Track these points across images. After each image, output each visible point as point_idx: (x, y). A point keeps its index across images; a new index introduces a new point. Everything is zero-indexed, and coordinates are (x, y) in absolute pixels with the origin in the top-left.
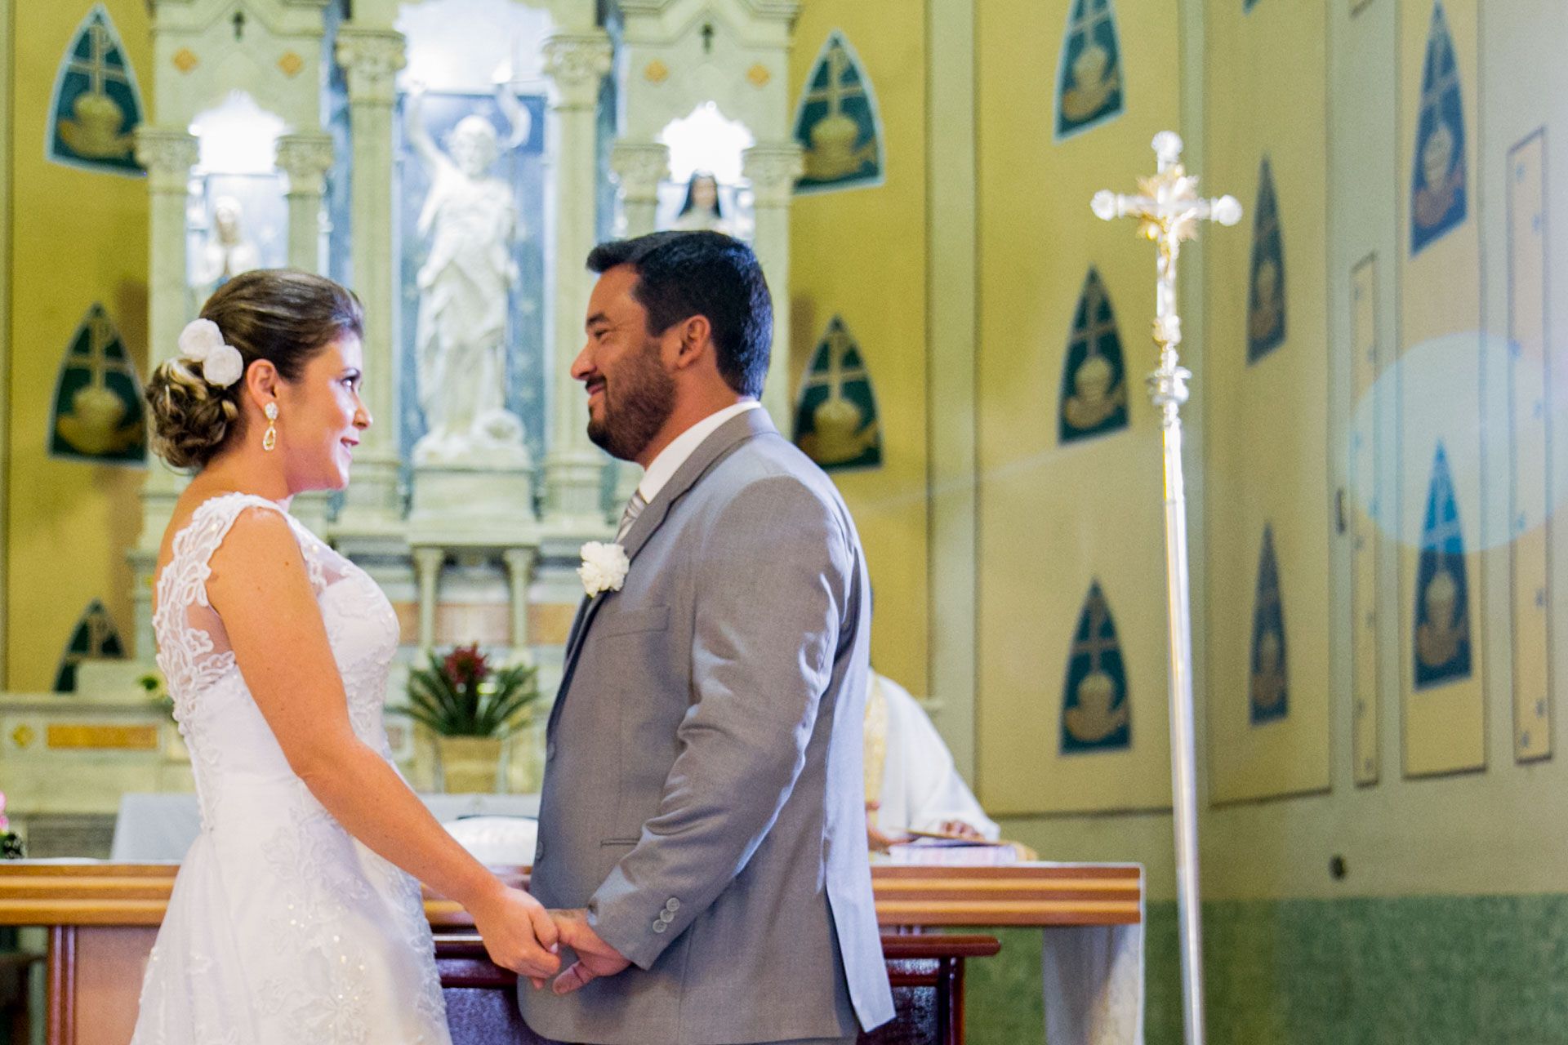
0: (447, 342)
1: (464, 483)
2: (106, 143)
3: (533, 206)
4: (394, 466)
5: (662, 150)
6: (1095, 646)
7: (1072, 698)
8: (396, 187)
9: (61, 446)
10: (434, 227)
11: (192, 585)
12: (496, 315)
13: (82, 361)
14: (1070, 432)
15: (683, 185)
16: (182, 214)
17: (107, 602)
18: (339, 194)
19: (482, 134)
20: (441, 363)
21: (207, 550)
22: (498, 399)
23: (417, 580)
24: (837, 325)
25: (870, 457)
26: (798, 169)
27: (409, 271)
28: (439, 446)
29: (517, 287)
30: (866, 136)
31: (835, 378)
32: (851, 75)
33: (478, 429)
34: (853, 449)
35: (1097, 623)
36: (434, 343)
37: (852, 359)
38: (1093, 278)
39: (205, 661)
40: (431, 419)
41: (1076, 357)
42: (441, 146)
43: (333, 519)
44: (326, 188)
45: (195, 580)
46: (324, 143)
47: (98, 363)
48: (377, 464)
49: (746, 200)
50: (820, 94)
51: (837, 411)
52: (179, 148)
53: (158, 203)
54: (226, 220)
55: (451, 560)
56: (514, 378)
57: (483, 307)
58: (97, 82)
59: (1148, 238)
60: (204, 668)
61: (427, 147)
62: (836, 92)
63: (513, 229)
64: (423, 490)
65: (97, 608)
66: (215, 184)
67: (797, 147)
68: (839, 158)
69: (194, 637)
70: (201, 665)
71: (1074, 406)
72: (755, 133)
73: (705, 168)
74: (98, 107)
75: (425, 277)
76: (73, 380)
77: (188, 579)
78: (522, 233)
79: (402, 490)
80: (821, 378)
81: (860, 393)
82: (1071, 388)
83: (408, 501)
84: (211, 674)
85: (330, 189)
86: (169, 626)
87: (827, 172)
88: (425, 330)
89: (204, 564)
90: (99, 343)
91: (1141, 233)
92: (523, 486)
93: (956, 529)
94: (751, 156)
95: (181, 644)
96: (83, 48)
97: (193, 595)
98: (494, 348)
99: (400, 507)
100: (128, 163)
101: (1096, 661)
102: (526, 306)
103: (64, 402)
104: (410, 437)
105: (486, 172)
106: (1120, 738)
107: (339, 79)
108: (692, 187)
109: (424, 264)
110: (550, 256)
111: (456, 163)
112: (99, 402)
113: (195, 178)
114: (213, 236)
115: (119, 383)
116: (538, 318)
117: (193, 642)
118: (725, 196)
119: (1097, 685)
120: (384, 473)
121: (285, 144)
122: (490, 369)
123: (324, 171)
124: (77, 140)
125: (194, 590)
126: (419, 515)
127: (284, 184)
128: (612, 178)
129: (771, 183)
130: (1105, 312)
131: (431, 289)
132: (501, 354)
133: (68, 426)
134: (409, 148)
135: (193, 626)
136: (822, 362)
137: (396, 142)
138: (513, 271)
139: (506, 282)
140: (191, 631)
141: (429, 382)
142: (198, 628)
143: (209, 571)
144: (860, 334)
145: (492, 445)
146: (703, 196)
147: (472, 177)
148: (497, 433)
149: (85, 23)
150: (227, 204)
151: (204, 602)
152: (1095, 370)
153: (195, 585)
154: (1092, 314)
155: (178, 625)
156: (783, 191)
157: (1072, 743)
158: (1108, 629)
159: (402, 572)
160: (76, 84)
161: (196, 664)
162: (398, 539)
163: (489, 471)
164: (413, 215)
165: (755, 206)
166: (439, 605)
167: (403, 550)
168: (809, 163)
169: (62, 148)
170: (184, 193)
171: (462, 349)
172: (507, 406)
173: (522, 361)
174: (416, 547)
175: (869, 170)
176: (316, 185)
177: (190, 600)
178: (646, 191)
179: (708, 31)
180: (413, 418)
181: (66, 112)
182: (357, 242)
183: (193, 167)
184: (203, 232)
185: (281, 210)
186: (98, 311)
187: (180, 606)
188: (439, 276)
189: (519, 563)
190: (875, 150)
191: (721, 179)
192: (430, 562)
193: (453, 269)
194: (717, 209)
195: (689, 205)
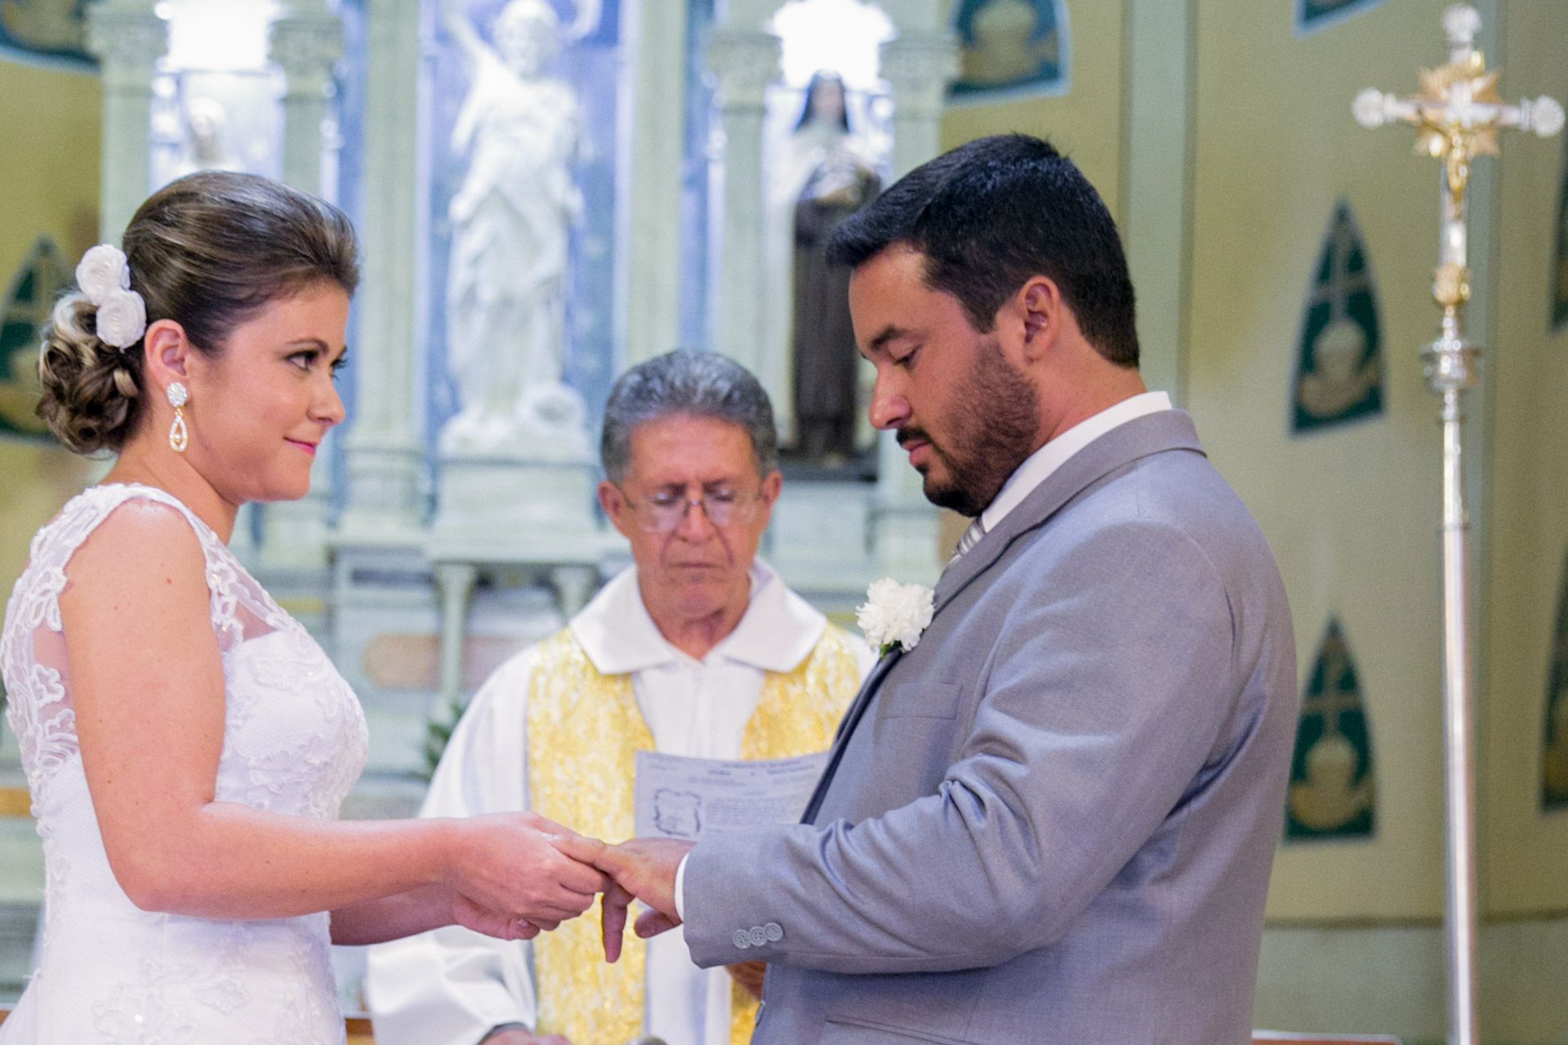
0: (488, 294)
1: (505, 480)
2: (56, 29)
3: (603, 116)
4: (412, 454)
5: (772, 44)
6: (1332, 703)
8: (425, 89)
10: (473, 143)
11: (42, 599)
12: (552, 258)
13: (24, 312)
14: (1305, 420)
15: (799, 90)
16: (144, 120)
18: (351, 97)
19: (538, 21)
20: (479, 322)
21: (66, 548)
22: (553, 369)
23: (439, 605)
26: (951, 67)
27: (440, 198)
28: (475, 429)
29: (580, 222)
33: (525, 409)
35: (1333, 674)
36: (471, 295)
38: (1342, 216)
39: (54, 718)
40: (466, 394)
42: (485, 34)
43: (332, 524)
44: (335, 90)
45: (45, 592)
46: (331, 29)
48: (392, 452)
49: (883, 109)
52: (144, 35)
53: (114, 106)
54: (203, 132)
55: (485, 581)
56: (575, 344)
57: (534, 248)
59: (1429, 154)
60: (52, 729)
61: (466, 35)
63: (576, 147)
64: (452, 486)
66: (194, 83)
67: (950, 37)
68: (1007, 56)
69: (40, 675)
70: (49, 723)
71: (1312, 386)
72: (896, 19)
73: (829, 66)
75: (460, 208)
77: (39, 590)
78: (588, 151)
79: (425, 487)
82: (1308, 362)
83: (433, 502)
84: (60, 740)
85: (340, 90)
86: (12, 662)
87: (990, 73)
88: (460, 277)
89: (59, 571)
91: (1420, 147)
92: (581, 485)
94: (890, 52)
95: (26, 686)
97: (42, 614)
98: (548, 303)
99: (422, 508)
100: (79, 56)
101: (1331, 722)
102: (592, 248)
104: (439, 415)
105: (542, 70)
106: (1361, 825)
108: (812, 93)
109: (458, 190)
110: (624, 181)
111: (503, 57)
113: (163, 75)
114: (188, 151)
116: (606, 265)
117: (40, 686)
118: (855, 104)
119: (1333, 754)
120: (402, 465)
121: (281, 31)
122: (543, 329)
123: (330, 66)
124: (25, 26)
125: (45, 605)
126: (449, 520)
127: (278, 84)
128: (706, 79)
129: (915, 86)
130: (1357, 262)
131: (467, 224)
132: (557, 310)
133: (6, 396)
134: (444, 37)
135: (39, 660)
137: (426, 30)
138: (575, 201)
139: (565, 216)
140: (38, 666)
141: (464, 345)
142: (47, 665)
143: (64, 579)
145: (543, 429)
146: (827, 104)
147: (525, 76)
148: (550, 414)
150: (205, 110)
151: (56, 626)
152: (1341, 338)
153: (45, 599)
154: (1339, 266)
155: (22, 660)
156: (931, 99)
158: (1349, 681)
159: (420, 594)
161: (42, 720)
162: (415, 551)
163: (538, 464)
164: (444, 125)
165: (896, 118)
166: (468, 639)
167: (420, 565)
168: (967, 62)
169: (5, 37)
170: (148, 94)
171: (506, 303)
172: (565, 378)
173: (585, 320)
174: (442, 563)
175: (1049, 72)
176: (322, 85)
177: (37, 622)
178: (751, 96)
180: (443, 393)
182: (373, 162)
183: (160, 61)
184: (174, 147)
185: (273, 118)
186: (45, 249)
187: (26, 631)
188: (480, 208)
189: (572, 584)
190: (1056, 47)
191: (852, 81)
192: (457, 582)
193: (497, 198)
194: (843, 122)
195: (808, 116)
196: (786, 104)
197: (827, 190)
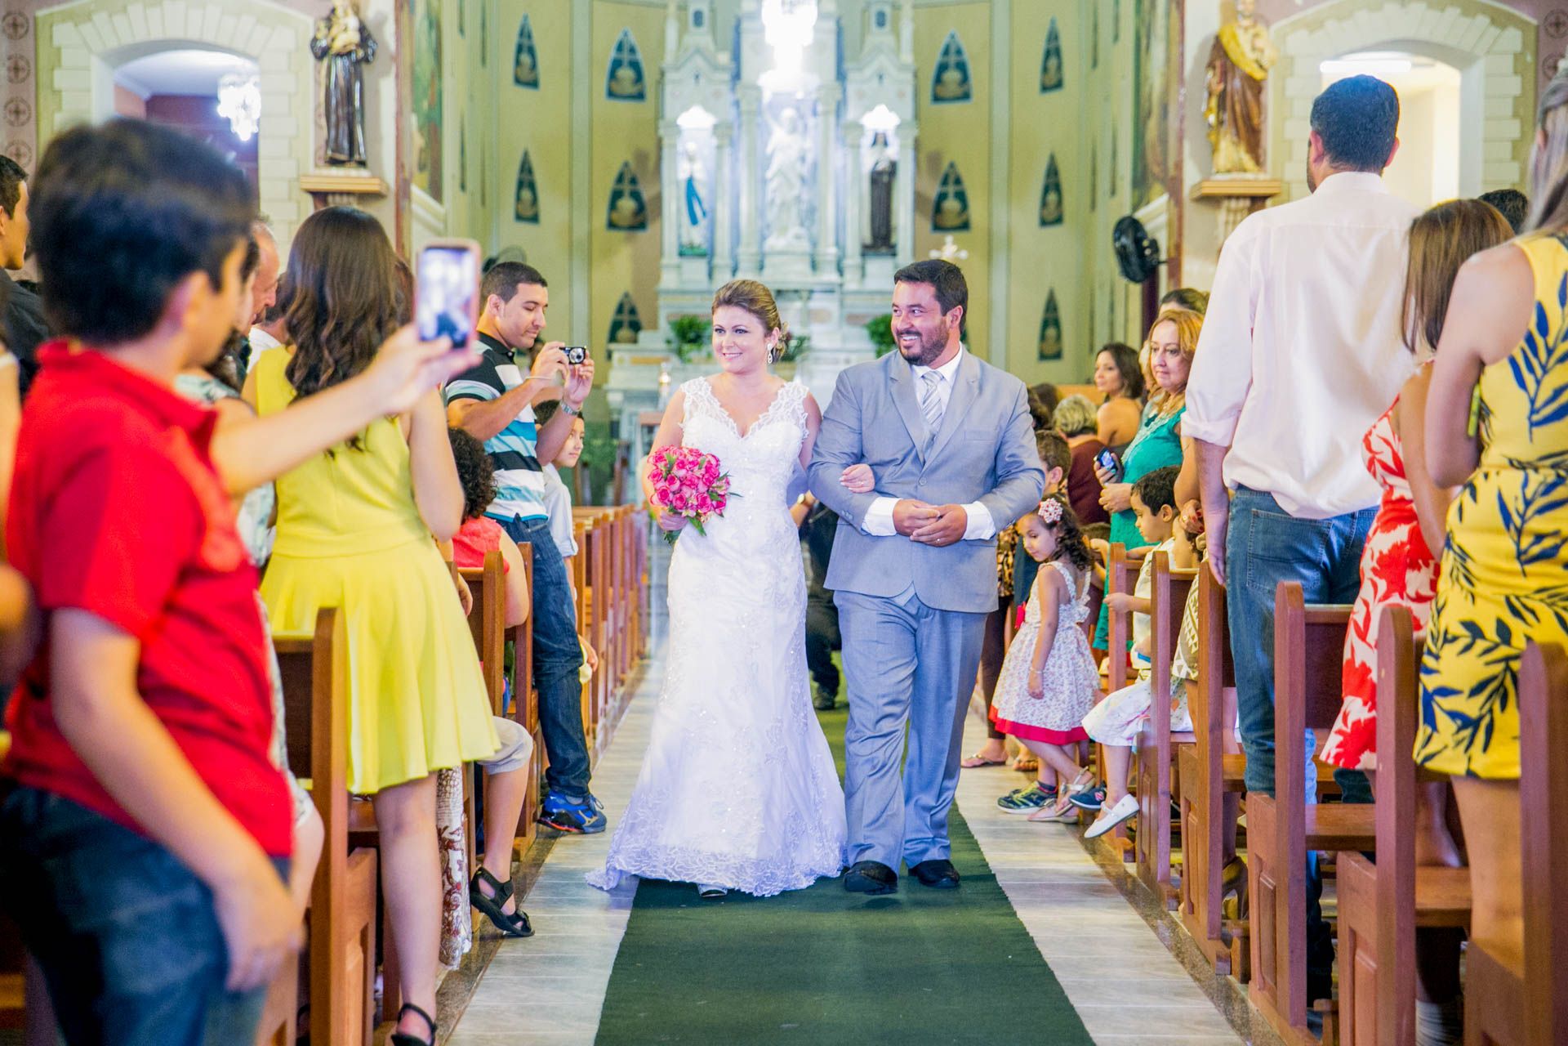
0: (778, 201)
2: (629, 88)
6: (1051, 317)
7: (1043, 338)
9: (612, 225)
10: (772, 155)
12: (797, 189)
13: (620, 187)
14: (1044, 223)
15: (871, 138)
17: (631, 293)
19: (793, 117)
20: (775, 209)
22: (797, 223)
24: (952, 165)
25: (965, 226)
28: (774, 242)
29: (806, 176)
30: (965, 79)
31: (951, 189)
32: (959, 52)
33: (790, 236)
34: (957, 222)
35: (1052, 307)
36: (773, 201)
37: (958, 181)
38: (1052, 158)
40: (772, 231)
41: (1046, 190)
46: (730, 126)
47: (626, 187)
50: (946, 59)
51: (951, 204)
54: (691, 154)
58: (626, 62)
61: (770, 120)
62: (953, 59)
64: (768, 261)
65: (626, 295)
68: (953, 89)
71: (1045, 213)
73: (881, 129)
74: (626, 73)
75: (769, 174)
76: (616, 195)
79: (760, 262)
80: (945, 189)
81: (961, 196)
82: (1044, 204)
83: (762, 266)
85: (731, 144)
87: (947, 95)
88: (769, 196)
90: (627, 178)
92: (807, 260)
93: (1000, 259)
94: (899, 127)
96: (620, 48)
98: (796, 203)
99: (759, 269)
100: (640, 96)
101: (1051, 323)
103: (613, 206)
105: (793, 131)
106: (1058, 356)
107: (737, 104)
108: (875, 137)
109: (768, 169)
112: (627, 205)
115: (636, 196)
119: (1051, 332)
121: (716, 127)
122: (794, 211)
123: (729, 137)
124: (616, 88)
126: (767, 271)
127: (714, 142)
131: (771, 180)
132: (799, 205)
133: (615, 216)
136: (945, 182)
138: (804, 171)
139: (801, 176)
141: (771, 215)
144: (962, 171)
145: (795, 242)
146: (880, 140)
147: (788, 133)
148: (798, 237)
149: (618, 36)
150: (691, 146)
152: (1052, 196)
157: (1043, 356)
158: (1056, 310)
160: (617, 64)
169: (611, 94)
171: (783, 204)
172: (801, 226)
175: (966, 96)
176: (726, 142)
178: (857, 139)
179: (881, 77)
181: (613, 75)
186: (626, 165)
188: (775, 175)
190: (968, 86)
193: (780, 172)
194: (886, 144)
195: (875, 143)
196: (867, 140)
197: (880, 167)
